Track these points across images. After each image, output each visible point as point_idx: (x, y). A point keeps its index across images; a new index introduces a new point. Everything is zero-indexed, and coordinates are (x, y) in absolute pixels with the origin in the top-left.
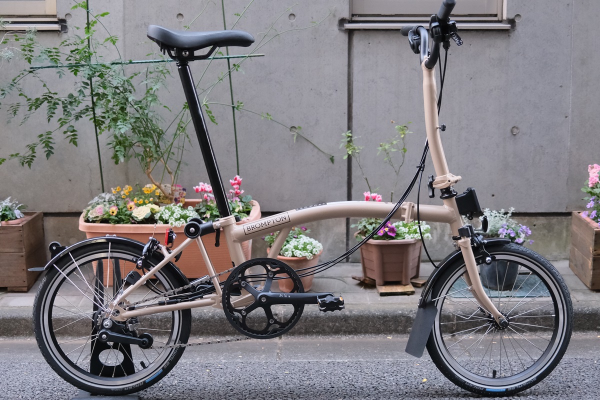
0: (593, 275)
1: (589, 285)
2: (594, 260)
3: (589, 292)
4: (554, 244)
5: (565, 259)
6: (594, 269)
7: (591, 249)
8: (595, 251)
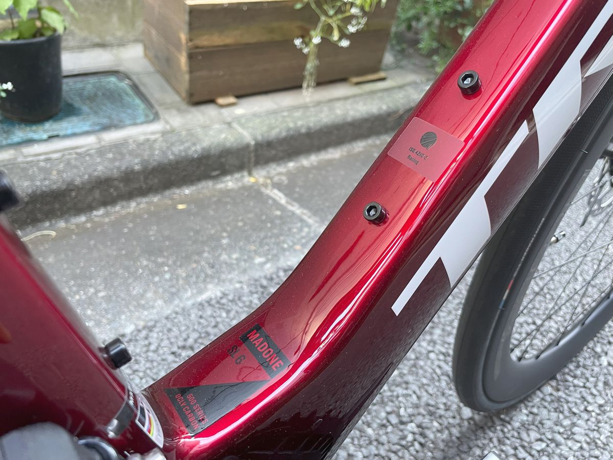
0: (192, 81)
1: (184, 94)
2: (191, 57)
3: (184, 106)
4: (115, 19)
5: (136, 41)
6: (191, 71)
7: (183, 37)
8: (191, 40)
